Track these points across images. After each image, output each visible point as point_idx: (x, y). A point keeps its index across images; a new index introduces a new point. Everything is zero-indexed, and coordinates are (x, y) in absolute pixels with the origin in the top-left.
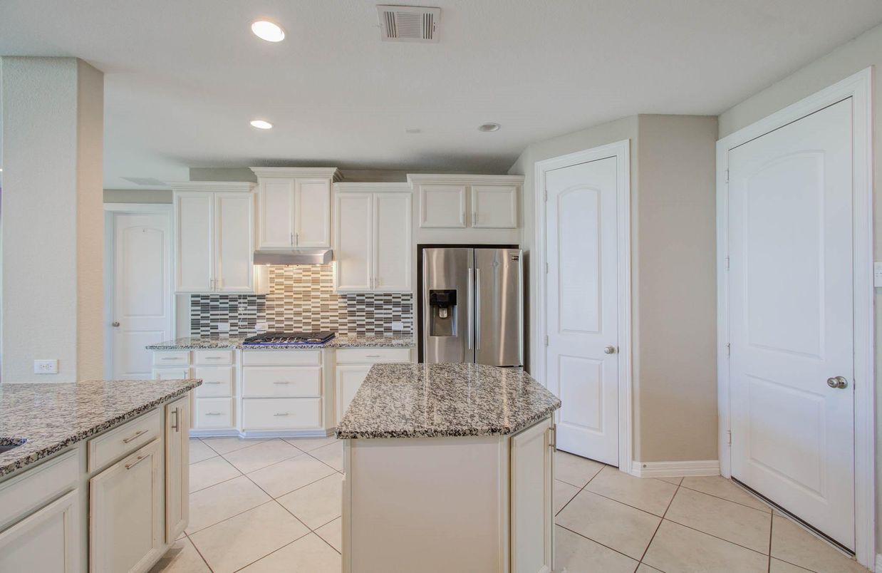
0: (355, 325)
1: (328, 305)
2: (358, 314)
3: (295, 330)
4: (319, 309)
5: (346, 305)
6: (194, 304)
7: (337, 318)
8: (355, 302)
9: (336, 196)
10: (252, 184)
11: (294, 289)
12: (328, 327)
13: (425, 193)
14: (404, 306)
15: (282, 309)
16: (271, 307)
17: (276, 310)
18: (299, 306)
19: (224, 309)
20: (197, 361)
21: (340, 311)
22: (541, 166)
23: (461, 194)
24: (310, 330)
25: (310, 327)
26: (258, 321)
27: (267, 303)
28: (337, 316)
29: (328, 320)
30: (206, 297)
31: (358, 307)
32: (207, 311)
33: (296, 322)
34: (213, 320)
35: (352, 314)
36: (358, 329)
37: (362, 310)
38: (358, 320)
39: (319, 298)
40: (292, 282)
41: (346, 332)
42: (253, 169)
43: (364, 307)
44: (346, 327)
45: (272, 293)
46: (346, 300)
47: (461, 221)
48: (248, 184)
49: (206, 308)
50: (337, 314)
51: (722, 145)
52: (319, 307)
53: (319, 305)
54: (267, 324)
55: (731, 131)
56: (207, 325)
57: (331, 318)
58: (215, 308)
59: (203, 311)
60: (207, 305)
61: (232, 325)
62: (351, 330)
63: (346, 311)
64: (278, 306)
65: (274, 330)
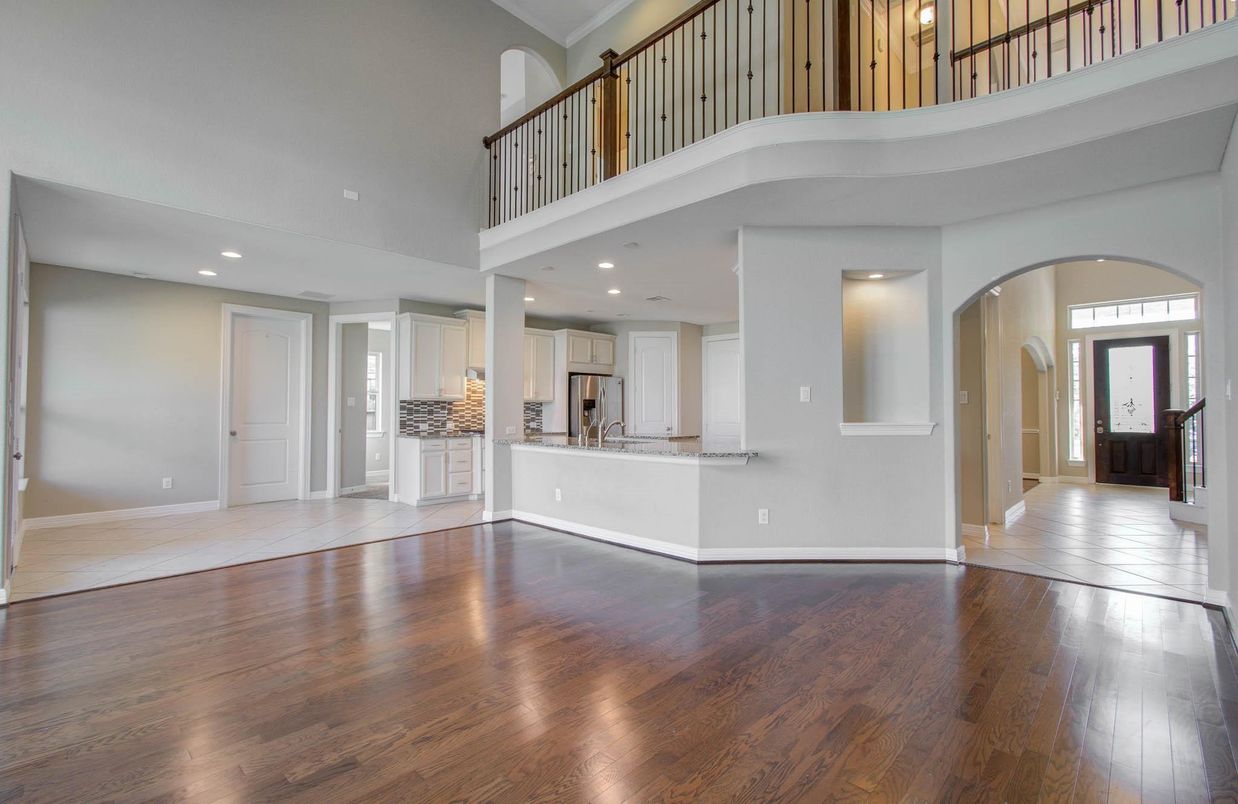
6: (402, 408)
14: (537, 411)
16: (456, 412)
17: (460, 413)
19: (424, 412)
20: (450, 447)
22: (632, 334)
23: (589, 343)
27: (454, 408)
30: (410, 403)
32: (411, 414)
34: (416, 422)
47: (589, 359)
49: (410, 412)
51: (705, 339)
55: (707, 335)
56: (411, 426)
58: (417, 412)
59: (409, 414)
60: (411, 409)
61: (430, 425)
64: (461, 410)
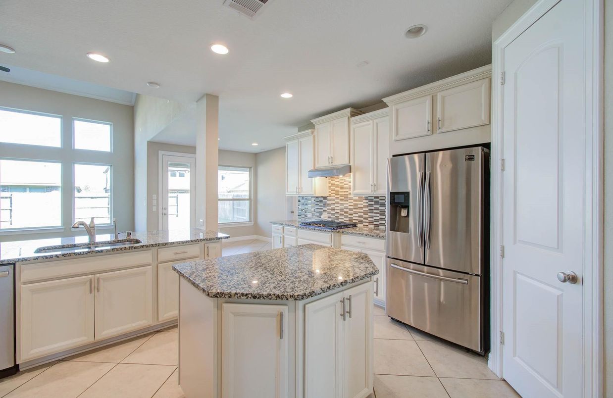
0: (373, 219)
1: (357, 204)
2: (375, 211)
3: (340, 220)
4: (352, 207)
5: (367, 204)
6: (299, 202)
7: (362, 214)
8: (373, 203)
9: (352, 127)
10: (312, 130)
11: (340, 193)
12: (357, 220)
13: (397, 110)
15: (334, 207)
16: (329, 205)
17: (332, 206)
18: (342, 204)
20: (285, 232)
21: (364, 209)
23: (428, 104)
24: (347, 221)
25: (348, 219)
26: (323, 213)
27: (328, 202)
28: (362, 212)
29: (357, 215)
30: (303, 198)
31: (375, 206)
32: (304, 206)
33: (342, 215)
34: (306, 211)
35: (371, 211)
36: (375, 223)
37: (376, 209)
38: (375, 216)
39: (352, 199)
40: (339, 189)
41: (367, 224)
42: (312, 121)
43: (378, 206)
44: (367, 221)
45: (330, 195)
46: (367, 201)
47: (428, 128)
48: (310, 130)
50: (362, 211)
52: (352, 206)
53: (352, 204)
54: (327, 215)
57: (359, 214)
58: (306, 204)
59: (302, 206)
62: (371, 223)
63: (367, 209)
64: (332, 204)
65: (330, 219)
